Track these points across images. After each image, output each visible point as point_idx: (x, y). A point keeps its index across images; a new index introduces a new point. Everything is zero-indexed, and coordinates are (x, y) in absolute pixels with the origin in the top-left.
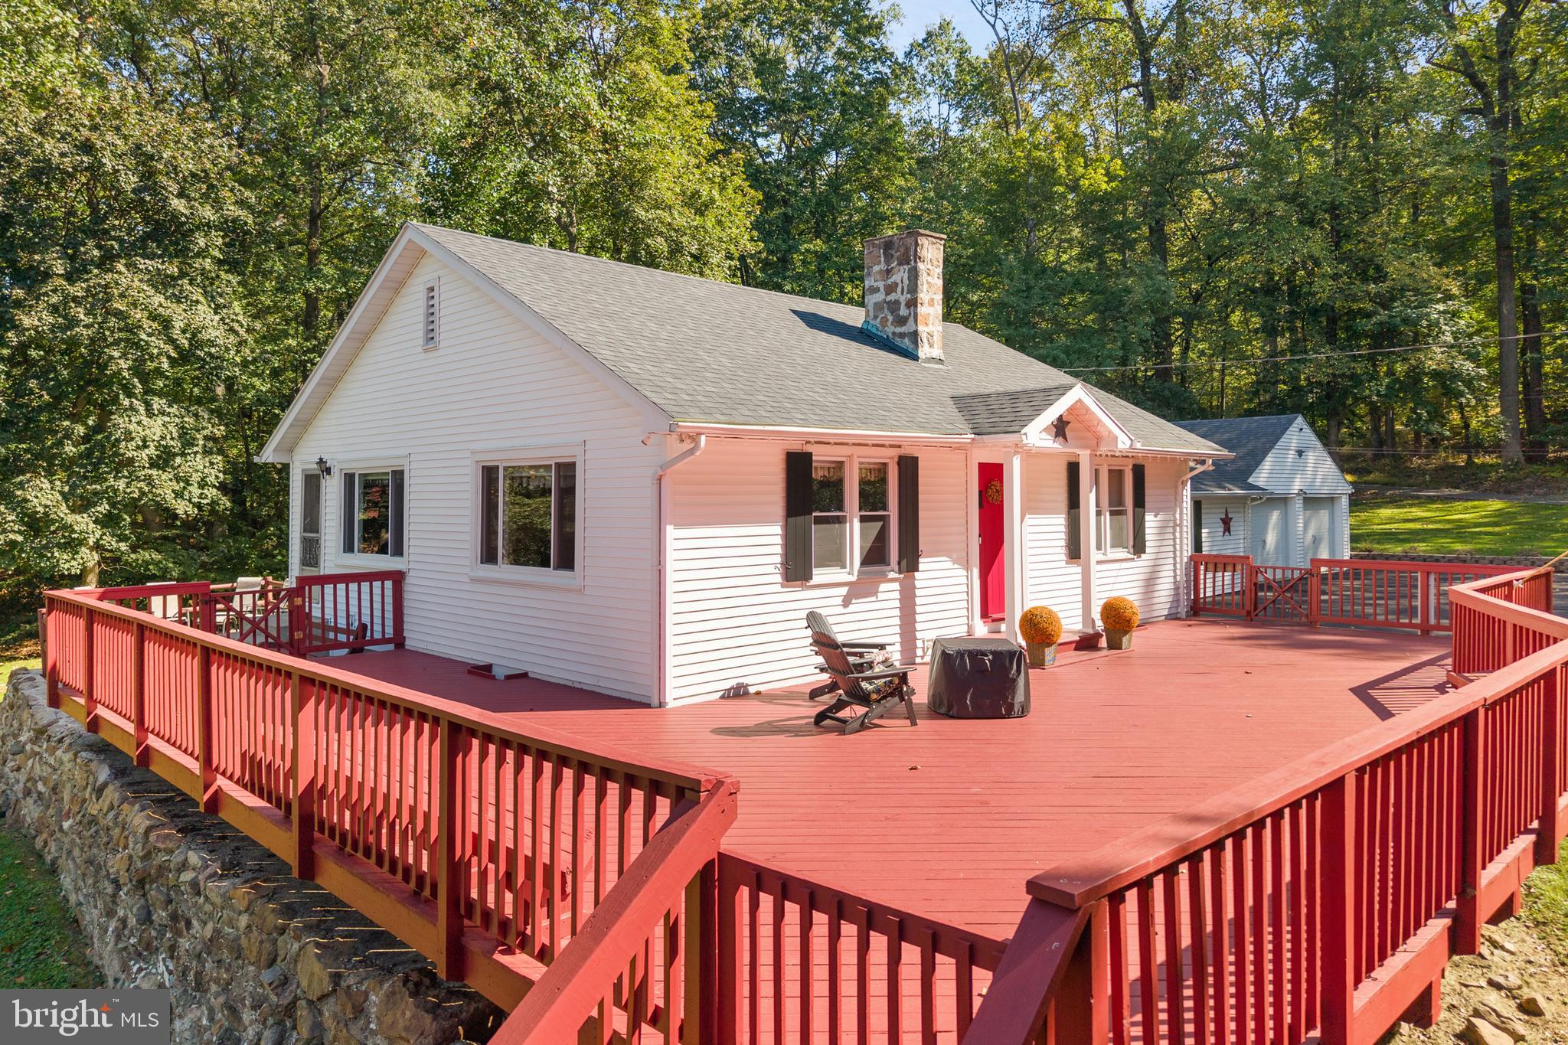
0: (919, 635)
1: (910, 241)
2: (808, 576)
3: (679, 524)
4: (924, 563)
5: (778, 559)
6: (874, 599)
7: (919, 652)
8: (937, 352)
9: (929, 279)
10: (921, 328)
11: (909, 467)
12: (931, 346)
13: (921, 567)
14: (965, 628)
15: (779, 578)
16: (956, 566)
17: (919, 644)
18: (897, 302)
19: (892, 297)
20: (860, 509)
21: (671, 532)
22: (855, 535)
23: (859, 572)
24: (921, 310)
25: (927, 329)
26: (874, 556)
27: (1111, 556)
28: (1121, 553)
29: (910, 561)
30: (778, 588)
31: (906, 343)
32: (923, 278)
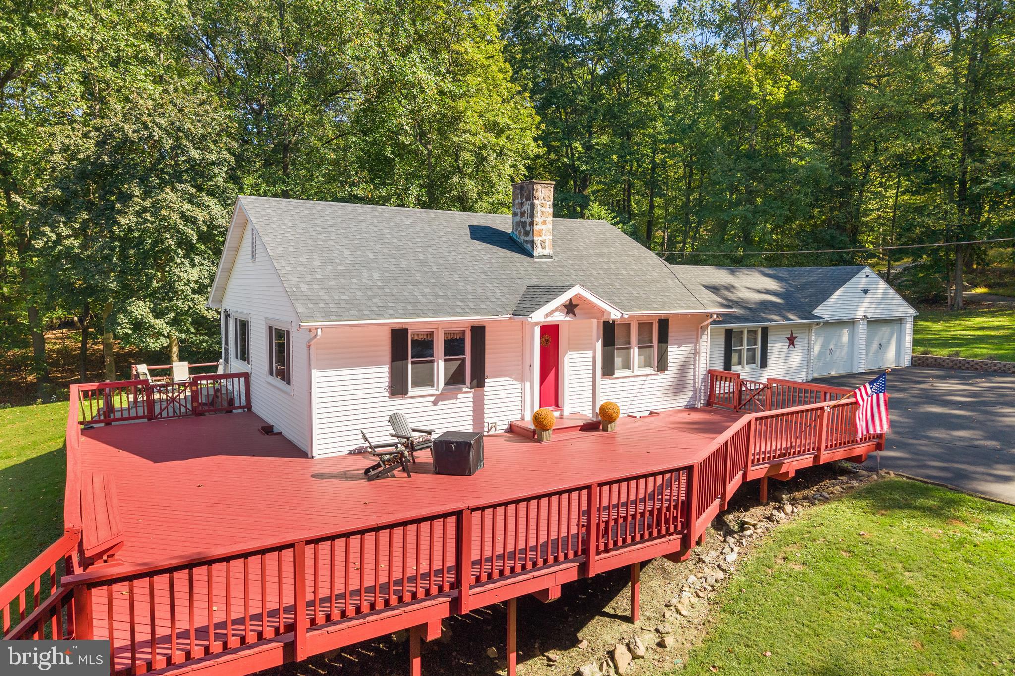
0: (486, 420)
1: (530, 187)
2: (407, 393)
3: (320, 368)
4: (488, 382)
5: (387, 384)
6: (454, 401)
7: (486, 429)
8: (547, 252)
9: (543, 209)
10: (535, 238)
11: (479, 332)
12: (543, 248)
13: (486, 384)
14: (520, 416)
15: (387, 394)
16: (515, 382)
17: (486, 425)
18: (525, 222)
19: (523, 219)
20: (445, 356)
21: (315, 373)
22: (440, 368)
23: (443, 389)
24: (535, 227)
25: (540, 239)
26: (455, 379)
27: (637, 373)
28: (649, 371)
29: (479, 380)
30: (387, 399)
31: (529, 247)
32: (538, 209)
